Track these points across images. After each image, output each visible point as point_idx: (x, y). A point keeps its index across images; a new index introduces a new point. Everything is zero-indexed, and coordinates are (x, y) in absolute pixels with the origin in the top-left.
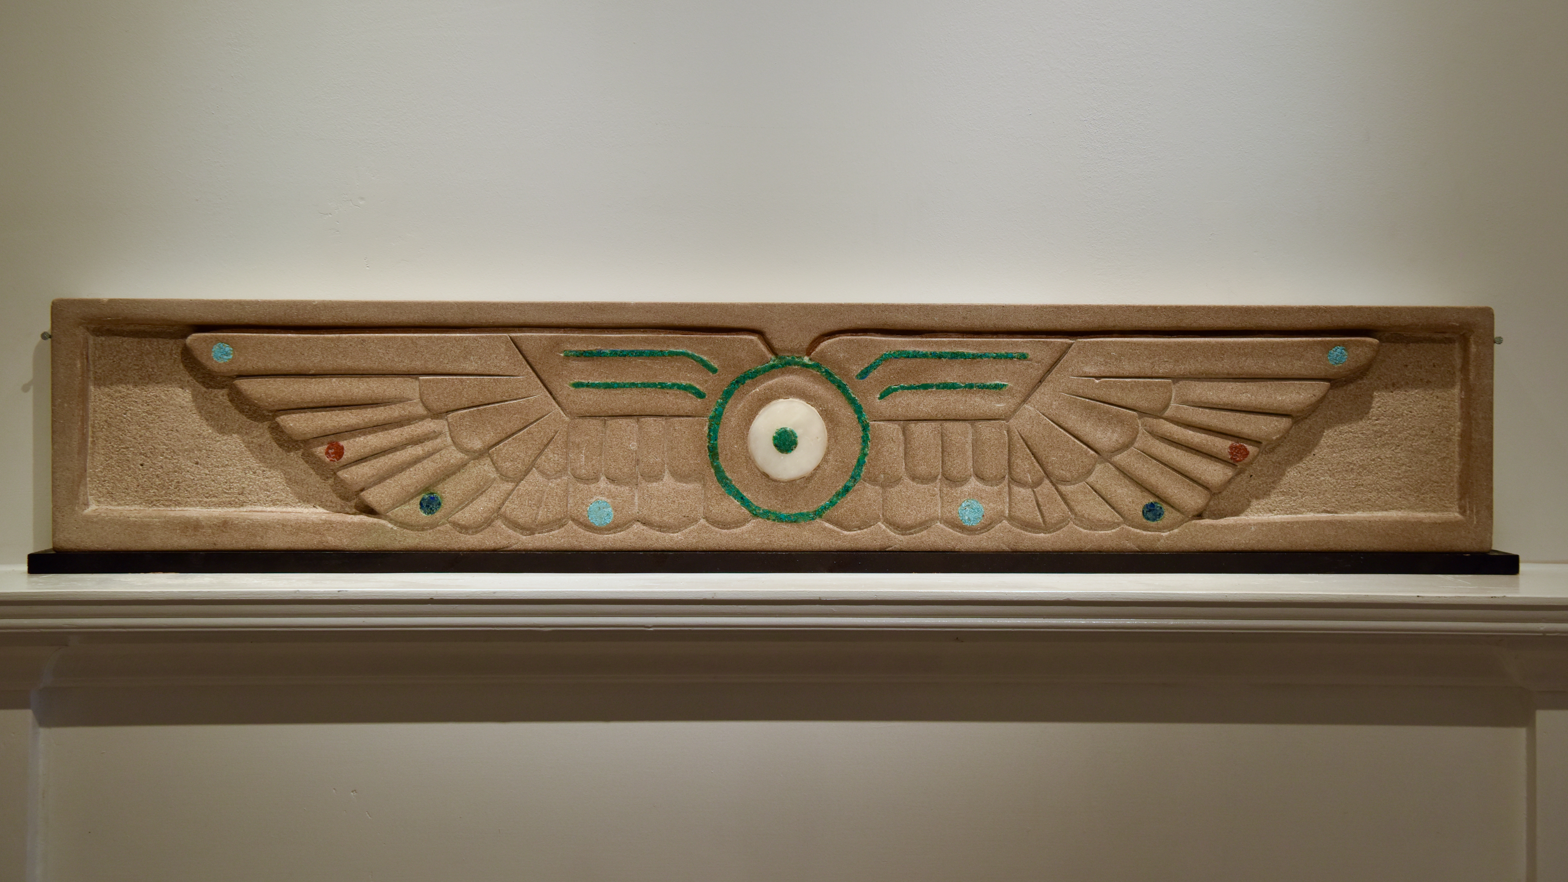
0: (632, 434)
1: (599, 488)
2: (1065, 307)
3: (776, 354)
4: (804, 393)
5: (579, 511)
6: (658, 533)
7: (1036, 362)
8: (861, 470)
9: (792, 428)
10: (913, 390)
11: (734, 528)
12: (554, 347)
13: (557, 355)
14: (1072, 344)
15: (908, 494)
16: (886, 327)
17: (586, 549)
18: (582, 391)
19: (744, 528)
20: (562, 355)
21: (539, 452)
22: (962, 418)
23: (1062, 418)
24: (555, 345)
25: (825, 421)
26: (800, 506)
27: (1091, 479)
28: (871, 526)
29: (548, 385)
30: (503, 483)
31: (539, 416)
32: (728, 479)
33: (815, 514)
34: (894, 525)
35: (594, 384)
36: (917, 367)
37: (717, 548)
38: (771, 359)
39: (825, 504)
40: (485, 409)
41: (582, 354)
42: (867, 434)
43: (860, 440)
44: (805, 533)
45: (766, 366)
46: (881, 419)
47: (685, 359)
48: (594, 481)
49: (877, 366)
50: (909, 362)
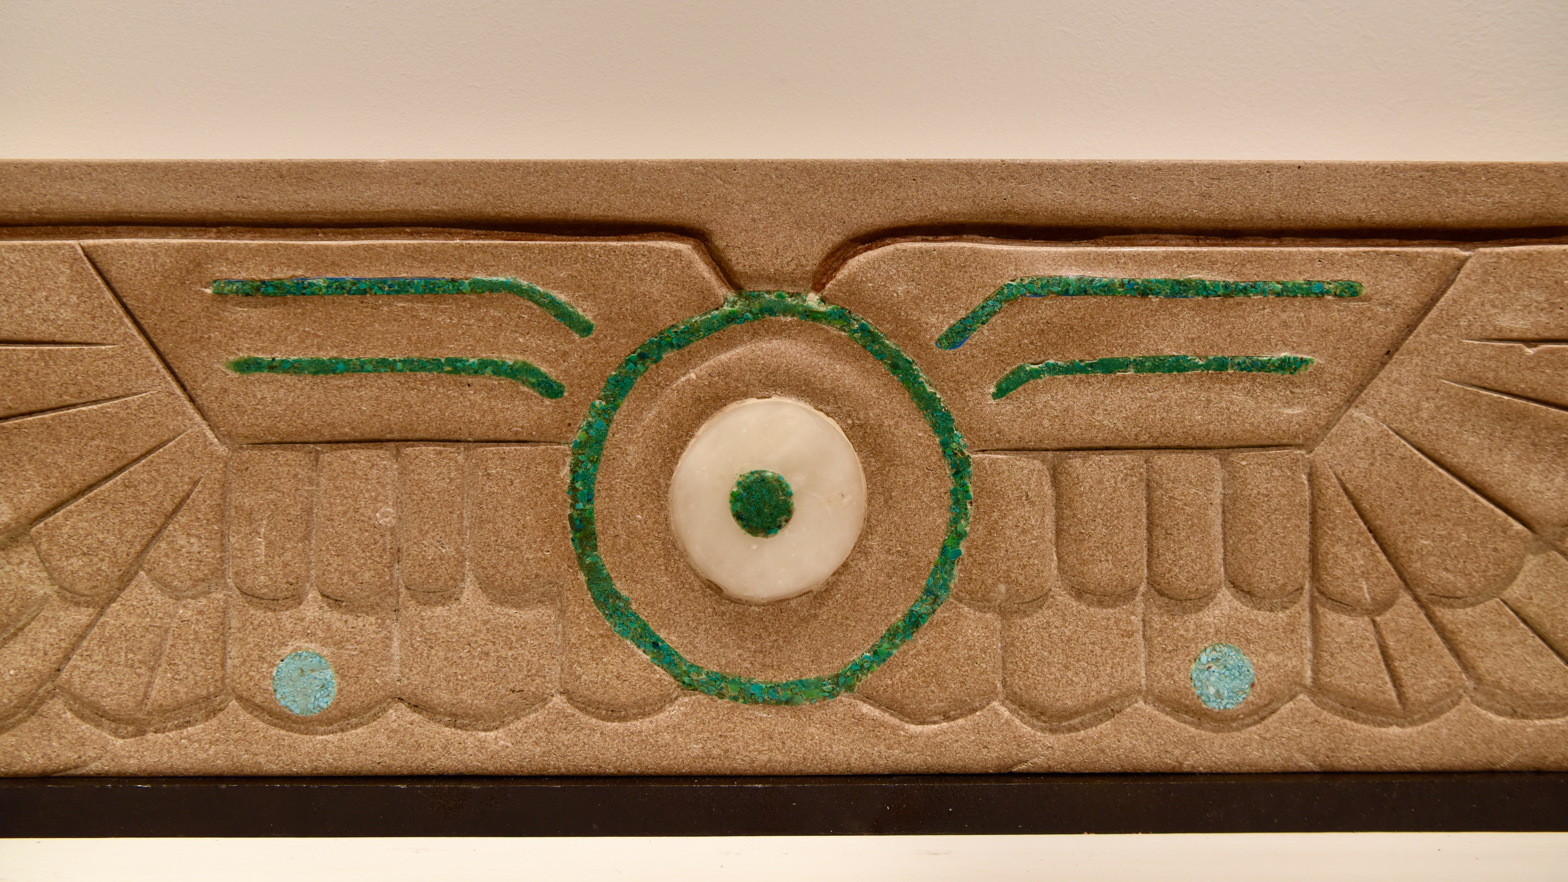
0: (383, 486)
1: (302, 620)
2: (1451, 169)
3: (737, 288)
4: (807, 383)
5: (252, 678)
6: (448, 731)
7: (1381, 304)
8: (950, 573)
9: (778, 472)
10: (1078, 376)
11: (635, 717)
12: (188, 272)
13: (196, 292)
14: (1466, 259)
15: (1068, 633)
16: (1012, 220)
17: (269, 773)
18: (258, 380)
19: (661, 717)
20: (209, 291)
21: (152, 531)
22: (1199, 444)
23: (1444, 442)
24: (191, 267)
25: (859, 451)
26: (798, 665)
27: (1515, 591)
28: (975, 710)
29: (175, 364)
30: (67, 609)
31: (152, 443)
32: (619, 598)
33: (837, 684)
34: (1032, 708)
35: (288, 362)
36: (1088, 317)
37: (595, 769)
38: (726, 299)
39: (862, 658)
40: (19, 427)
41: (258, 289)
42: (964, 485)
43: (948, 500)
44: (812, 730)
45: (713, 318)
46: (1001, 446)
47: (513, 299)
48: (290, 602)
49: (990, 315)
50: (1068, 304)
